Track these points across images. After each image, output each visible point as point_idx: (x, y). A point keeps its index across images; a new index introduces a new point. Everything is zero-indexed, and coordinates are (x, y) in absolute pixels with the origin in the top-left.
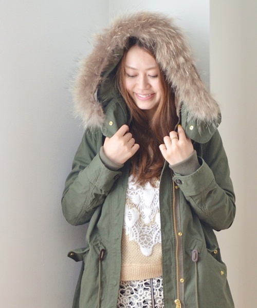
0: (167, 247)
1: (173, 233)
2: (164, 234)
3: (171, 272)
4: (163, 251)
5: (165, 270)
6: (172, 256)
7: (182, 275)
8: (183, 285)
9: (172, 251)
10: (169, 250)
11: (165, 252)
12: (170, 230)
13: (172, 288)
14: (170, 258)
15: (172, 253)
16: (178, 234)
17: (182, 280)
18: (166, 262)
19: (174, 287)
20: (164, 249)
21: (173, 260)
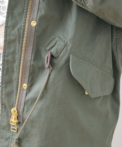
0: (12, 38)
1: (24, 19)
2: (10, 18)
3: (13, 71)
4: (5, 41)
5: (6, 67)
6: (17, 51)
7: (26, 80)
8: (25, 92)
9: (18, 44)
10: (14, 41)
11: (9, 43)
12: (21, 14)
13: (12, 92)
14: (14, 53)
15: (17, 46)
16: (30, 23)
17: (25, 86)
18: (8, 56)
19: (15, 93)
20: (8, 38)
21: (17, 57)
